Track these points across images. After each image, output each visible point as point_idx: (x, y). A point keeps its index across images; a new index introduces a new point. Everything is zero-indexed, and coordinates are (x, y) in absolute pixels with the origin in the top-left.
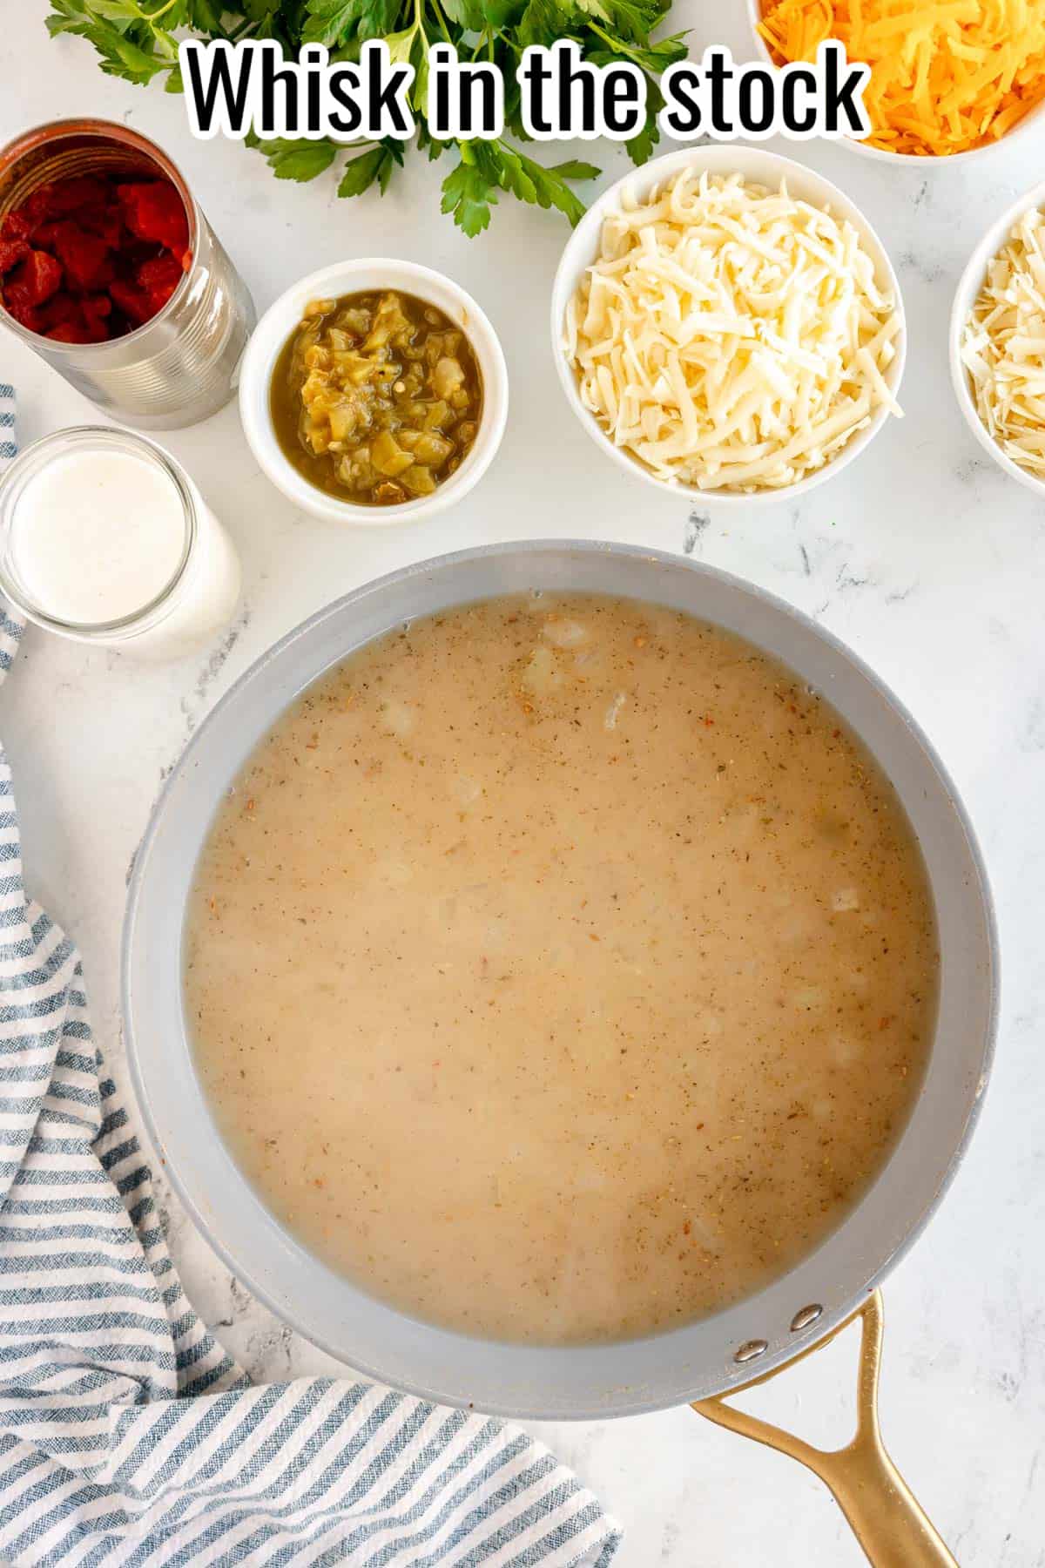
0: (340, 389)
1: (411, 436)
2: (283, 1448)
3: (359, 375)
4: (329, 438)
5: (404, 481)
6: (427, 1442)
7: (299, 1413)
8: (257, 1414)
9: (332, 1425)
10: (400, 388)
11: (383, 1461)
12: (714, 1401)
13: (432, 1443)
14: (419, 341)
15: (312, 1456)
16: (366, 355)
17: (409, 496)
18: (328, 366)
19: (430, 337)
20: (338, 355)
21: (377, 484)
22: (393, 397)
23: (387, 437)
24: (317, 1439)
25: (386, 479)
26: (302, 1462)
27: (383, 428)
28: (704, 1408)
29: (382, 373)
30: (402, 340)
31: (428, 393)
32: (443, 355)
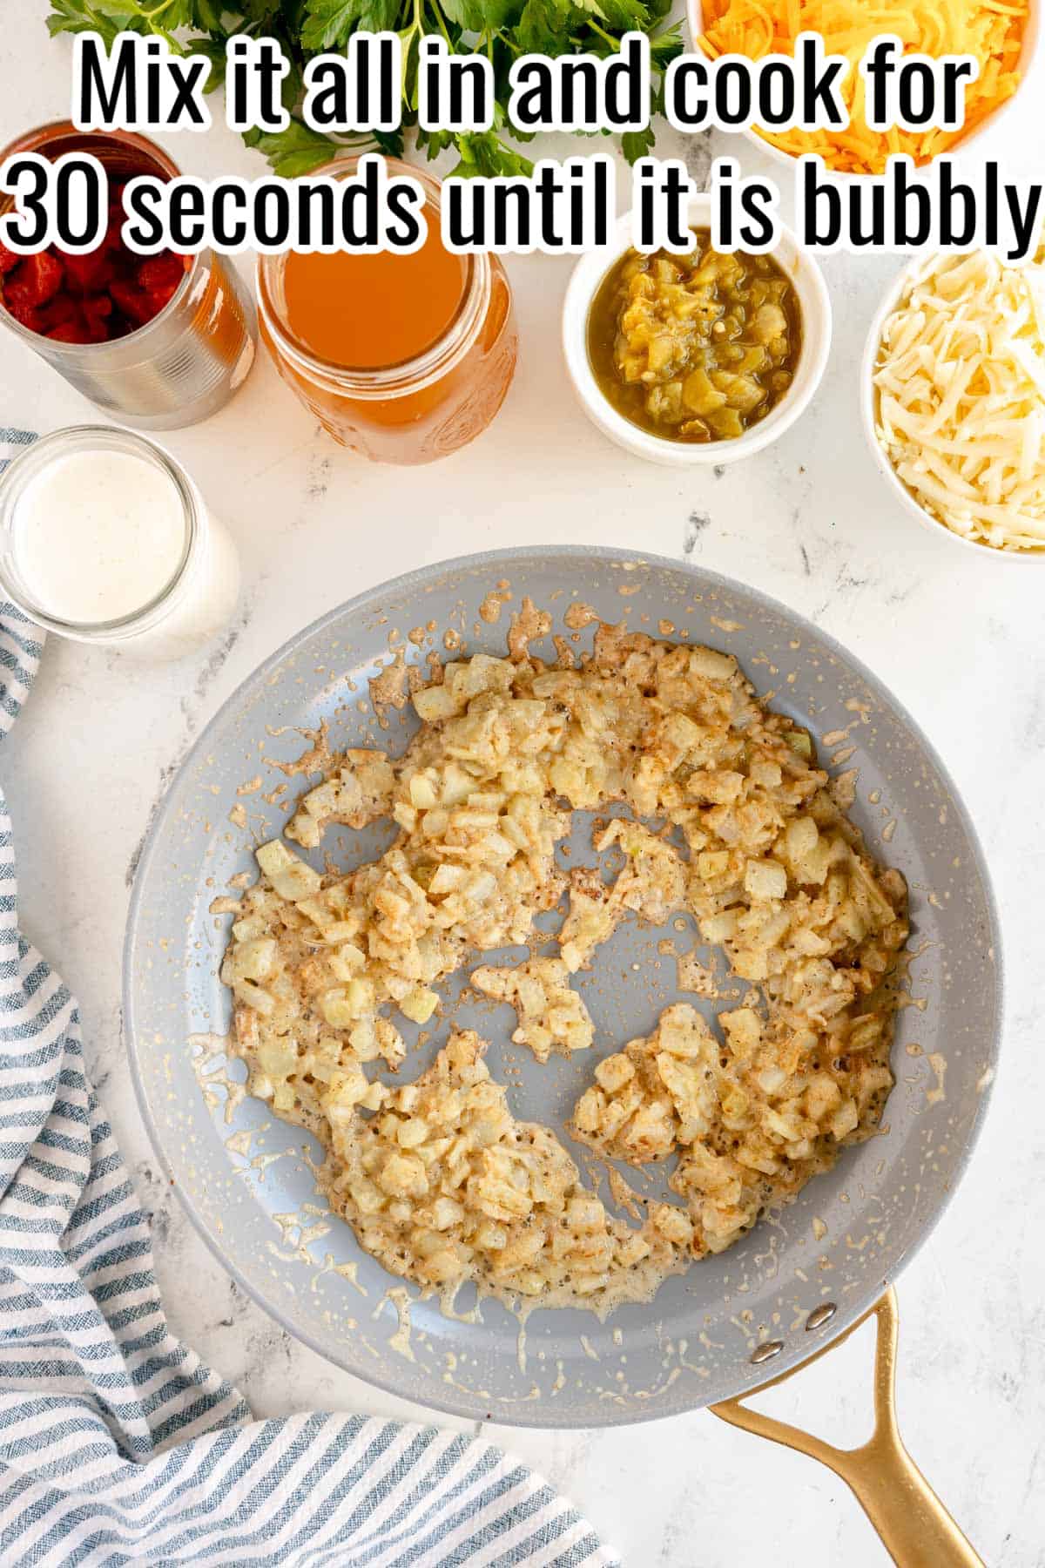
0: (663, 320)
1: (728, 377)
2: (282, 1483)
3: (685, 309)
4: (644, 368)
5: (712, 420)
6: (423, 1474)
7: (297, 1450)
8: (255, 1451)
9: (330, 1458)
10: (721, 327)
11: (379, 1493)
12: (731, 1404)
13: (429, 1476)
14: (746, 285)
15: (310, 1490)
16: (692, 290)
17: (715, 437)
18: (653, 296)
19: (757, 281)
20: (664, 286)
21: (684, 421)
22: (713, 338)
23: (702, 375)
24: (314, 1474)
25: (694, 417)
26: (299, 1497)
27: (698, 365)
28: (723, 1411)
29: (706, 310)
30: (729, 281)
31: (749, 337)
32: (769, 301)
